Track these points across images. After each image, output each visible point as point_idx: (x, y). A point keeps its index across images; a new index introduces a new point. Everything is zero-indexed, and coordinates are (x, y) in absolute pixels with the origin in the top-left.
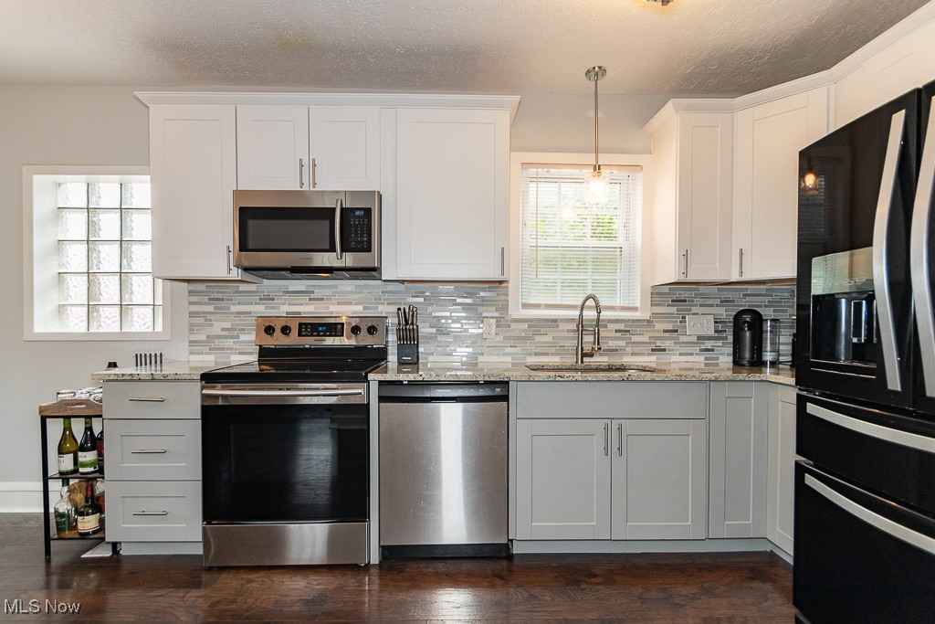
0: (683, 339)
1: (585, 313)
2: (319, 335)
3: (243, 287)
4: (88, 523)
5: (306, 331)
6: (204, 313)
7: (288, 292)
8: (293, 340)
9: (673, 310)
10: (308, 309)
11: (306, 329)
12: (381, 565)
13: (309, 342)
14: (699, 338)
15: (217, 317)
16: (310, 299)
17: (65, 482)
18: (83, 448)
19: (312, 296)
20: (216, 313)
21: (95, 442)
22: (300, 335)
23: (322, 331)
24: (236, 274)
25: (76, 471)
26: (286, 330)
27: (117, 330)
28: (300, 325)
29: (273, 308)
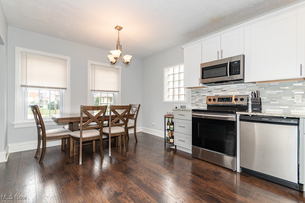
2: (224, 101)
3: (204, 89)
4: (171, 141)
6: (195, 96)
7: (215, 89)
8: (216, 103)
10: (221, 94)
11: (220, 99)
12: (241, 173)
13: (221, 103)
15: (197, 97)
16: (222, 91)
17: (168, 131)
18: (171, 125)
19: (223, 90)
20: (197, 96)
21: (173, 124)
22: (218, 101)
23: (225, 100)
24: (201, 85)
25: (170, 129)
26: (214, 100)
27: (178, 100)
28: (218, 98)
29: (211, 94)
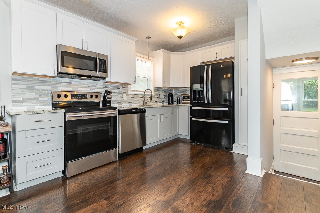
0: (159, 99)
1: (145, 93)
2: (79, 98)
5: (74, 96)
6: (20, 88)
7: (62, 82)
8: (70, 100)
9: (158, 93)
12: (119, 160)
14: (162, 99)
19: (72, 84)
20: (27, 89)
22: (72, 98)
28: (71, 94)
29: (55, 88)
